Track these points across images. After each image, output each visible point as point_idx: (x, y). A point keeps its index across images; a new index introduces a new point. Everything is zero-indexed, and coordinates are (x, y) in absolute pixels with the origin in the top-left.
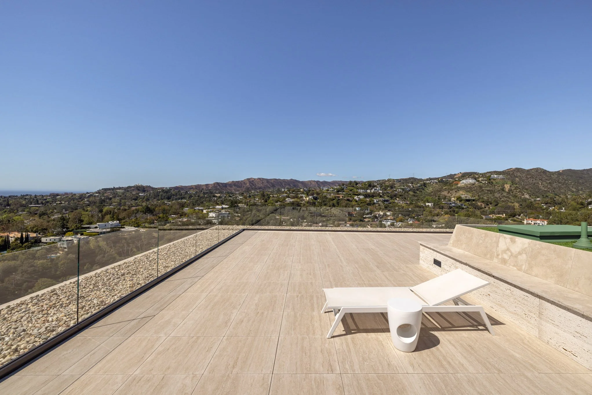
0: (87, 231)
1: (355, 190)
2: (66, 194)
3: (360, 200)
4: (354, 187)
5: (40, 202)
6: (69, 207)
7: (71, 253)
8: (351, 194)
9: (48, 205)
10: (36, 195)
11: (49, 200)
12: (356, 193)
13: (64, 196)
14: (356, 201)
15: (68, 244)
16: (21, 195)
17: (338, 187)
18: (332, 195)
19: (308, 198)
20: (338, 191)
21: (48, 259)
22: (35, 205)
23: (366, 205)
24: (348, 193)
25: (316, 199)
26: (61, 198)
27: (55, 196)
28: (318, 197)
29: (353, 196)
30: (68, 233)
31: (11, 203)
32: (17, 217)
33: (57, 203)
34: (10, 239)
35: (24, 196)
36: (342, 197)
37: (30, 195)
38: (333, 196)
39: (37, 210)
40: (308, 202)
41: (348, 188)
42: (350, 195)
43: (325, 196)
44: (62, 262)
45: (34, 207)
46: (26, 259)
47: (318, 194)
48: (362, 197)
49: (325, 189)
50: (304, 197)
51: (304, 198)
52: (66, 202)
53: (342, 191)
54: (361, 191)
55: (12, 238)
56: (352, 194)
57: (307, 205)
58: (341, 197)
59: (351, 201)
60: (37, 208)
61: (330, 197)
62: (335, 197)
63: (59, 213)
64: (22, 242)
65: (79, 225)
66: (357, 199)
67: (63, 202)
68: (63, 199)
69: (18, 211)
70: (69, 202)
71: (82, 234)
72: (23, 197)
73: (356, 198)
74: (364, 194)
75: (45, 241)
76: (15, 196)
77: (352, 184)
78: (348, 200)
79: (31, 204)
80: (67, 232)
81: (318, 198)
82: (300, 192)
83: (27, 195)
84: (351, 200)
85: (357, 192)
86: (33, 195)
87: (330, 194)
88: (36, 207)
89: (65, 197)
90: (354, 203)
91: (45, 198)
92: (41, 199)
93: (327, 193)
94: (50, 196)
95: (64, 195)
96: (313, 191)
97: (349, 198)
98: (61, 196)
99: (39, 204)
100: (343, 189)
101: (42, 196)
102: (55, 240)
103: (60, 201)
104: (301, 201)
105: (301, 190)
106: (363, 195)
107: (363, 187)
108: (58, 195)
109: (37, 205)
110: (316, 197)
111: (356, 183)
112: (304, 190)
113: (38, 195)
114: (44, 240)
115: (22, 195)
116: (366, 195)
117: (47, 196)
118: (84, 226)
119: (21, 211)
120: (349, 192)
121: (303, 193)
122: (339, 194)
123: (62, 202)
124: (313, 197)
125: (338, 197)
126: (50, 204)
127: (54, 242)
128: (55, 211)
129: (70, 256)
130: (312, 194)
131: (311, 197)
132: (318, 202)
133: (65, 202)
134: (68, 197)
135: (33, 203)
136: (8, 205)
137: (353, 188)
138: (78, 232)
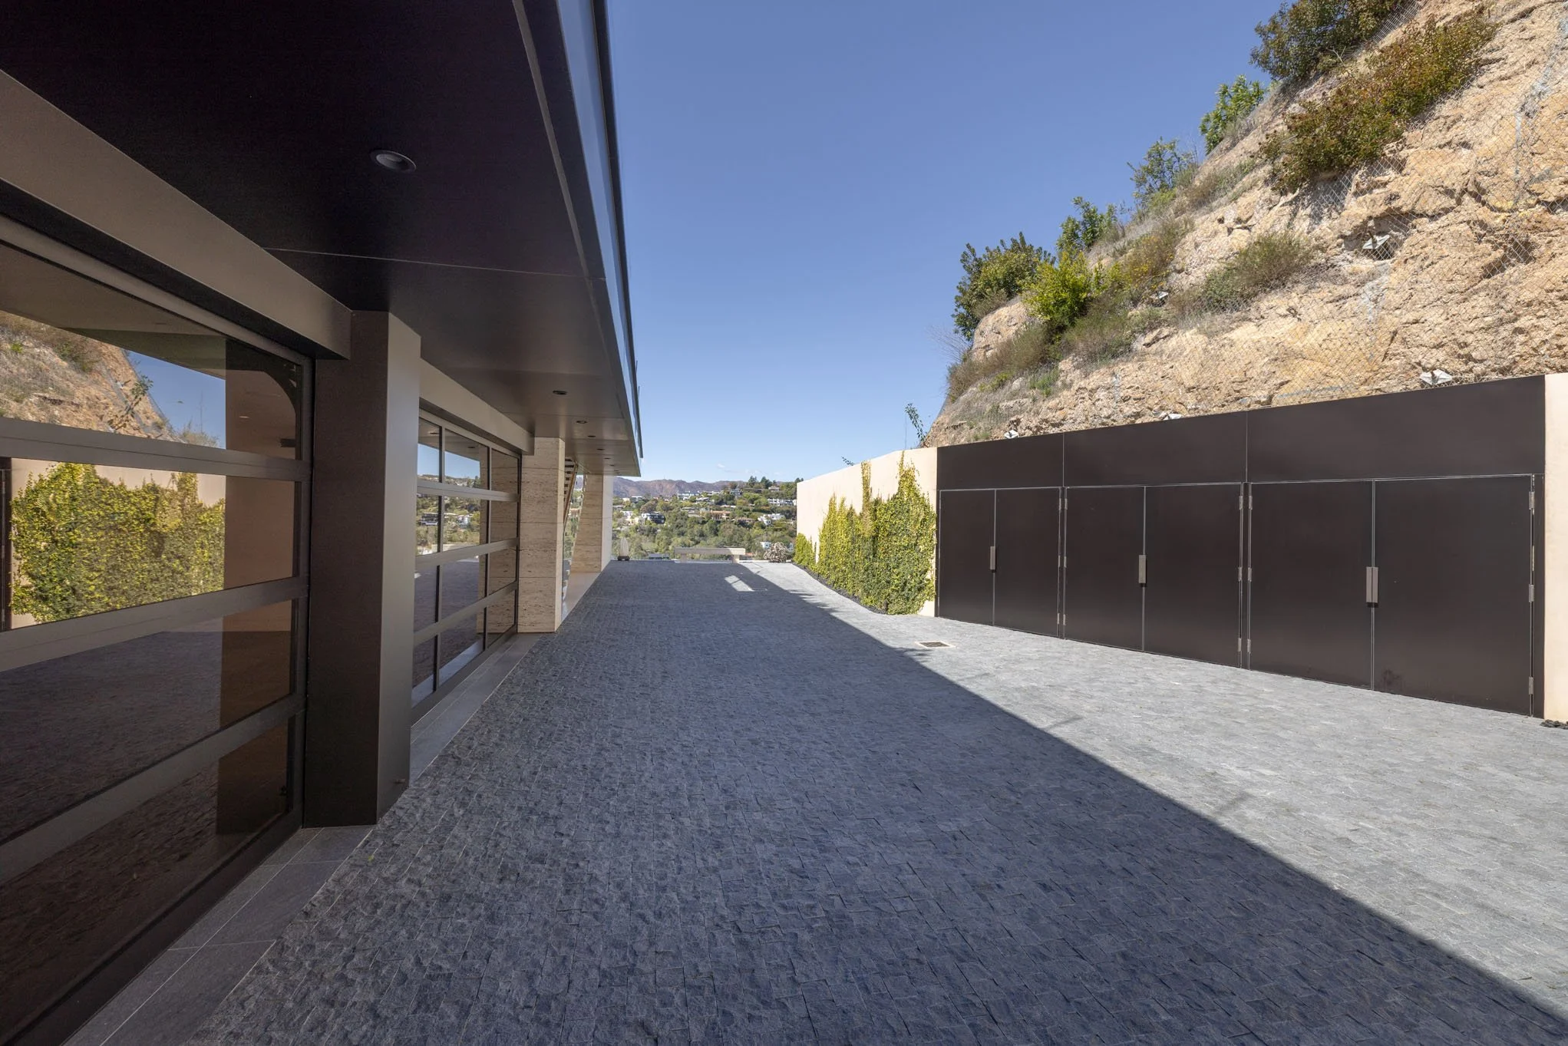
1: (763, 500)
3: (772, 523)
4: (759, 492)
8: (748, 510)
12: (765, 508)
14: (763, 527)
17: (722, 492)
18: (702, 510)
19: (637, 520)
20: (720, 503)
23: (787, 537)
24: (745, 508)
25: (658, 520)
28: (666, 515)
29: (754, 514)
36: (728, 515)
38: (703, 514)
40: (637, 528)
41: (745, 494)
42: (747, 513)
43: (683, 514)
47: (667, 509)
48: (777, 517)
49: (687, 496)
50: (629, 517)
51: (629, 519)
53: (729, 502)
54: (778, 502)
56: (751, 509)
57: (635, 535)
58: (724, 517)
59: (750, 527)
61: (696, 516)
62: (709, 516)
66: (765, 521)
73: (763, 519)
74: (785, 509)
77: (756, 485)
78: (742, 523)
81: (665, 519)
82: (621, 504)
84: (749, 523)
85: (767, 505)
87: (698, 508)
90: (755, 531)
93: (691, 506)
96: (657, 502)
97: (744, 518)
100: (732, 498)
104: (619, 525)
105: (625, 499)
106: (782, 512)
107: (783, 492)
110: (660, 517)
111: (767, 484)
112: (633, 500)
116: (788, 511)
120: (744, 505)
121: (629, 508)
122: (721, 510)
124: (652, 517)
125: (717, 516)
130: (650, 510)
131: (645, 516)
132: (662, 528)
137: (757, 495)
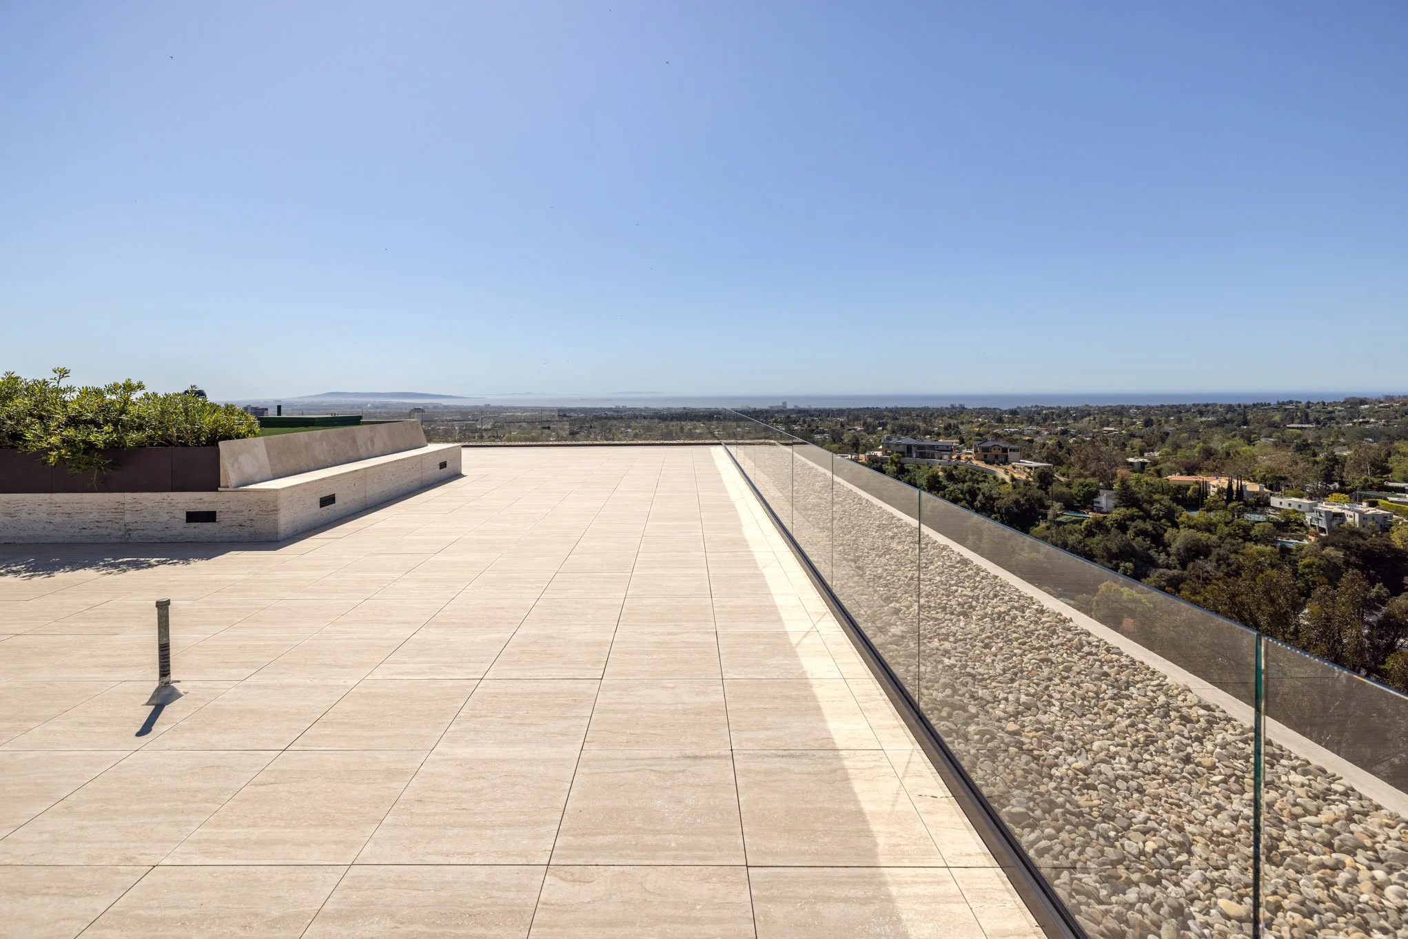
0: (1391, 499)
2: (1390, 398)
5: (1311, 418)
6: (1382, 433)
7: (1333, 545)
9: (1329, 427)
10: (1309, 403)
11: (1340, 413)
13: (1382, 405)
15: (1329, 522)
16: (1278, 403)
21: (1275, 547)
22: (1300, 426)
26: (1370, 410)
27: (1356, 404)
30: (1334, 494)
31: (1250, 419)
32: (1247, 448)
33: (1355, 421)
34: (1212, 488)
35: (1283, 403)
37: (1297, 402)
39: (1299, 436)
44: (1306, 561)
45: (1298, 428)
46: (1229, 535)
52: (1379, 419)
55: (1214, 487)
60: (1299, 431)
63: (1346, 447)
64: (1229, 500)
65: (1376, 481)
67: (1372, 420)
68: (1377, 412)
69: (1259, 434)
70: (1387, 417)
71: (1373, 504)
72: (1281, 406)
75: (1278, 505)
76: (1265, 405)
79: (1293, 423)
80: (1336, 491)
83: (1291, 402)
86: (1304, 402)
88: (1301, 428)
89: (1381, 407)
91: (1330, 409)
92: (1319, 412)
94: (1342, 404)
95: (1381, 402)
98: (1371, 403)
99: (1308, 422)
101: (1324, 404)
102: (1300, 506)
103: (1364, 418)
108: (1363, 402)
109: (1304, 426)
113: (1315, 402)
114: (1275, 501)
115: (1281, 401)
117: (1336, 404)
118: (1391, 484)
119: (1266, 437)
123: (1367, 419)
126: (1338, 423)
127: (1297, 512)
128: (1342, 440)
129: (1329, 551)
133: (1377, 419)
134: (1392, 406)
135: (1297, 421)
136: (1246, 423)
138: (1368, 497)
